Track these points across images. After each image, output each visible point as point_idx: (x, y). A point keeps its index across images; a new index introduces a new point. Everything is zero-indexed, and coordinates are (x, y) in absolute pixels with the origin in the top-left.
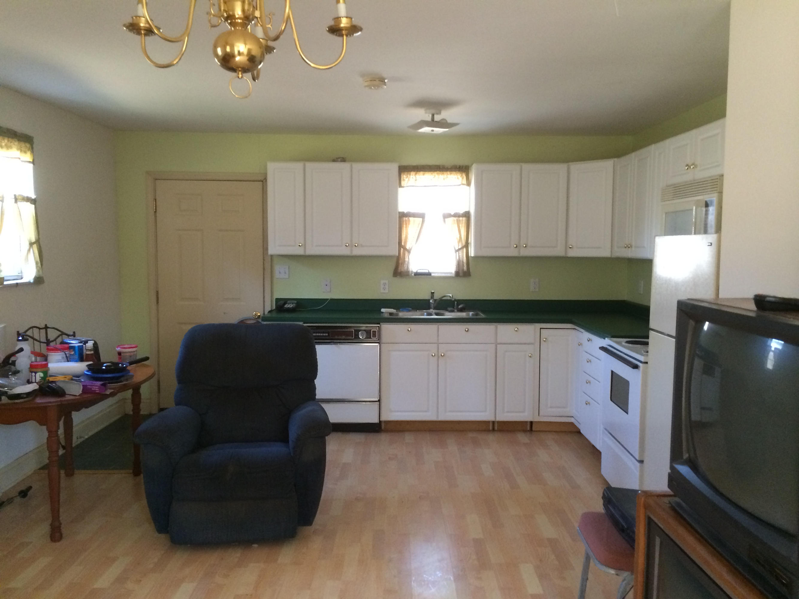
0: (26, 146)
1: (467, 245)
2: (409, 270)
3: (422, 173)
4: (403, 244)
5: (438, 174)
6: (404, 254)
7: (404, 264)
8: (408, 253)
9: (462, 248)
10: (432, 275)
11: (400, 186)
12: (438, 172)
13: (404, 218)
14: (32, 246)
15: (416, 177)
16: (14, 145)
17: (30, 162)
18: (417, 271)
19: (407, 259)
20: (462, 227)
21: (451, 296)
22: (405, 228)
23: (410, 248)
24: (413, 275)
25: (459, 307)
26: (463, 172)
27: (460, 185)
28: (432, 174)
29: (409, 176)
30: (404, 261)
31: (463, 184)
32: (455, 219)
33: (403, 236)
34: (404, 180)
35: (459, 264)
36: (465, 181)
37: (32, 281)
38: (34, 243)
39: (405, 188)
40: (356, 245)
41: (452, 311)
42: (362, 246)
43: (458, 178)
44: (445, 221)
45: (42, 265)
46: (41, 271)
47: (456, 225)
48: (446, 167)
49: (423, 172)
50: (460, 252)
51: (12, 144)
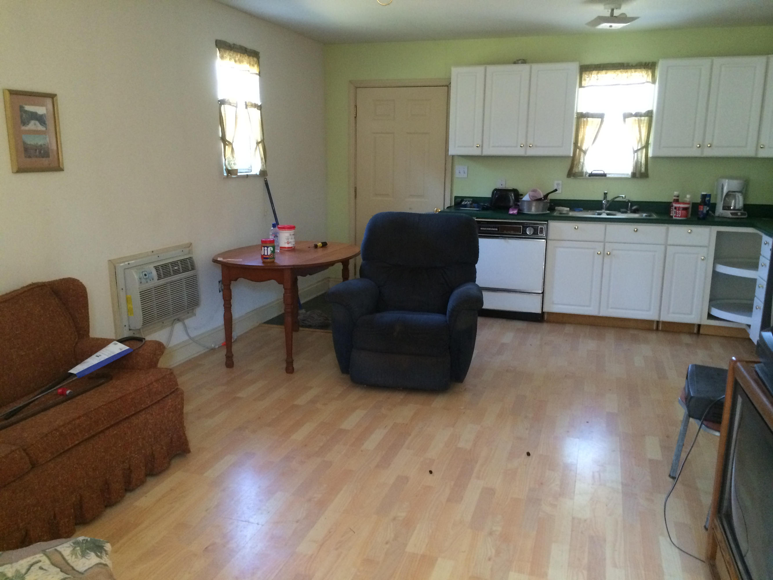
0: (254, 60)
1: (646, 146)
2: (583, 171)
3: (604, 72)
4: (579, 145)
5: (621, 72)
6: (580, 155)
7: (579, 165)
8: (583, 154)
9: (642, 148)
10: (608, 176)
11: (581, 86)
12: (622, 70)
13: (583, 119)
14: (258, 145)
15: (598, 76)
16: (245, 59)
17: (257, 74)
18: (592, 172)
19: (582, 160)
20: (643, 127)
21: (624, 197)
22: (582, 129)
23: (586, 149)
24: (587, 176)
25: (633, 208)
26: (649, 69)
27: (644, 83)
28: (615, 72)
29: (590, 75)
30: (579, 162)
31: (648, 82)
32: (636, 118)
33: (580, 137)
34: (585, 80)
35: (637, 165)
36: (650, 79)
37: (258, 174)
38: (260, 142)
39: (585, 88)
40: (531, 146)
41: (625, 212)
42: (536, 146)
43: (643, 76)
44: (625, 121)
45: (265, 161)
46: (265, 166)
47: (637, 125)
48: (630, 65)
49: (606, 71)
50: (639, 153)
51: (243, 58)
